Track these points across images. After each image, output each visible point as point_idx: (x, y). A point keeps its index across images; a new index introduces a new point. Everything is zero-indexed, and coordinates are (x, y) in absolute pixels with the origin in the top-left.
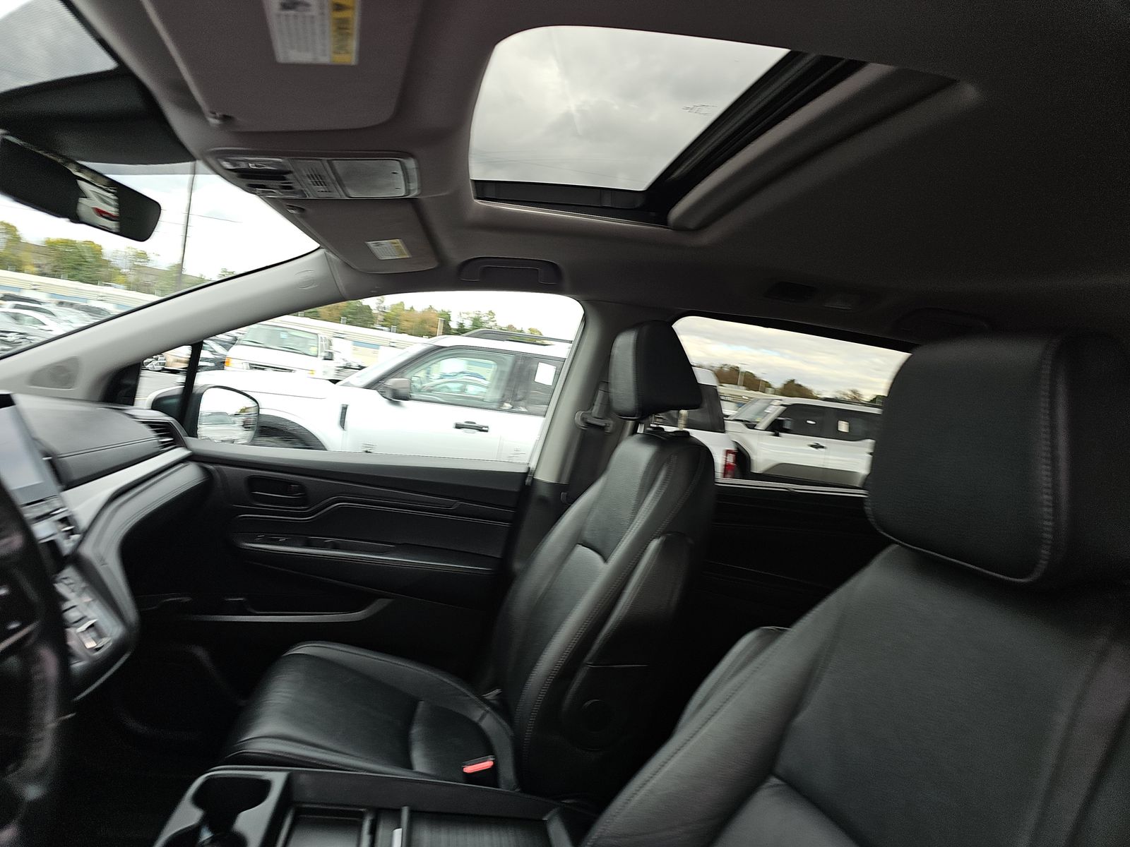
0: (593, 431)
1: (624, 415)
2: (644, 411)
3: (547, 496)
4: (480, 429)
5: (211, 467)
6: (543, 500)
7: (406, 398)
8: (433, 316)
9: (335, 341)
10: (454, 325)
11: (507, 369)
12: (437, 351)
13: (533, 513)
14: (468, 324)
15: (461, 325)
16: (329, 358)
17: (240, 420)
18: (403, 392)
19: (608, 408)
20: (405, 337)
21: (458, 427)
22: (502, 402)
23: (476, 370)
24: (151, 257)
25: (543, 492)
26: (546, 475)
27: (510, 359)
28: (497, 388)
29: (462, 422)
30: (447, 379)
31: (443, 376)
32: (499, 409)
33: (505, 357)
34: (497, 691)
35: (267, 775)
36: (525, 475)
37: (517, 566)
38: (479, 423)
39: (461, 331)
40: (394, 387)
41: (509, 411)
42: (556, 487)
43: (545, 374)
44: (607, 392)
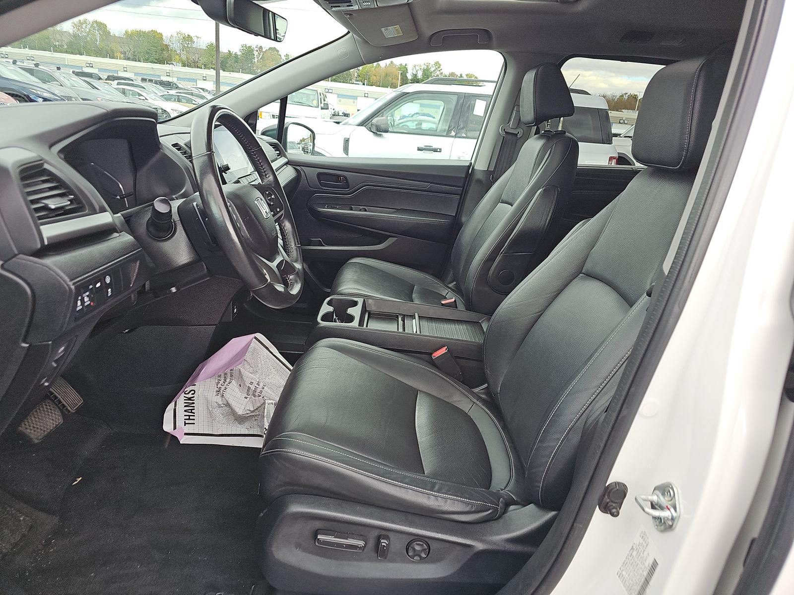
0: (510, 137)
1: (528, 125)
2: (539, 119)
3: (481, 178)
4: (435, 150)
5: (298, 168)
6: (479, 181)
7: (386, 131)
8: (394, 70)
9: (328, 95)
10: (409, 76)
11: (453, 106)
12: (403, 98)
13: (473, 189)
14: (420, 75)
15: (415, 75)
16: (326, 107)
17: (301, 146)
18: (383, 127)
19: (519, 122)
20: (374, 89)
21: (419, 149)
22: (449, 131)
23: (426, 110)
24: (195, 39)
25: (479, 176)
26: (481, 166)
27: (455, 98)
28: (445, 121)
29: (422, 146)
30: (405, 120)
31: (404, 117)
32: (448, 135)
33: (452, 97)
34: (455, 283)
35: (356, 299)
36: (469, 167)
37: (464, 219)
38: (435, 146)
39: (416, 80)
40: (378, 124)
41: (455, 137)
42: (488, 172)
43: (480, 108)
44: (518, 111)
